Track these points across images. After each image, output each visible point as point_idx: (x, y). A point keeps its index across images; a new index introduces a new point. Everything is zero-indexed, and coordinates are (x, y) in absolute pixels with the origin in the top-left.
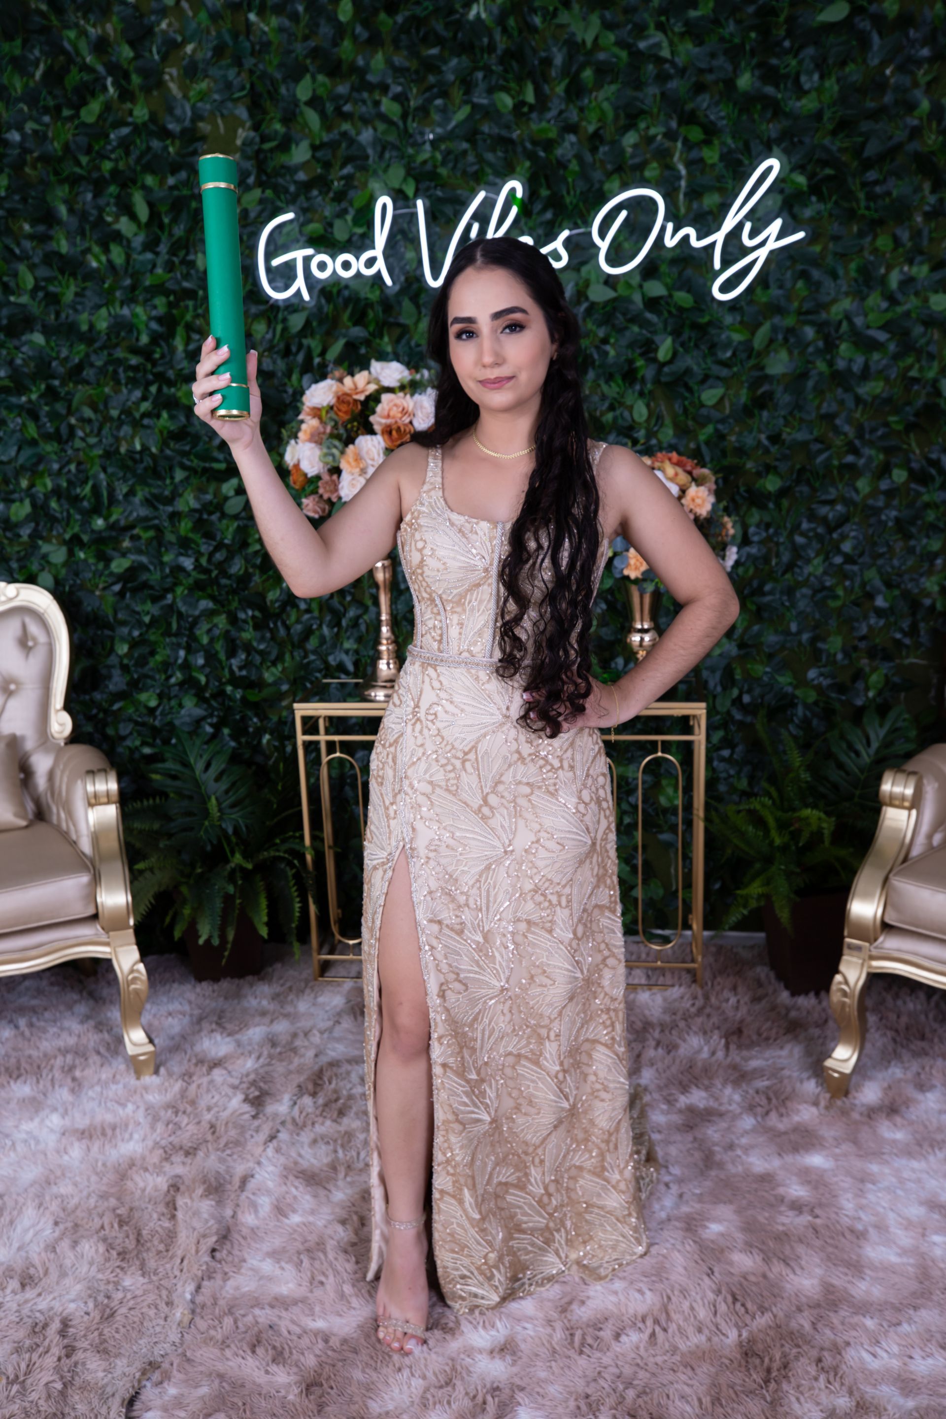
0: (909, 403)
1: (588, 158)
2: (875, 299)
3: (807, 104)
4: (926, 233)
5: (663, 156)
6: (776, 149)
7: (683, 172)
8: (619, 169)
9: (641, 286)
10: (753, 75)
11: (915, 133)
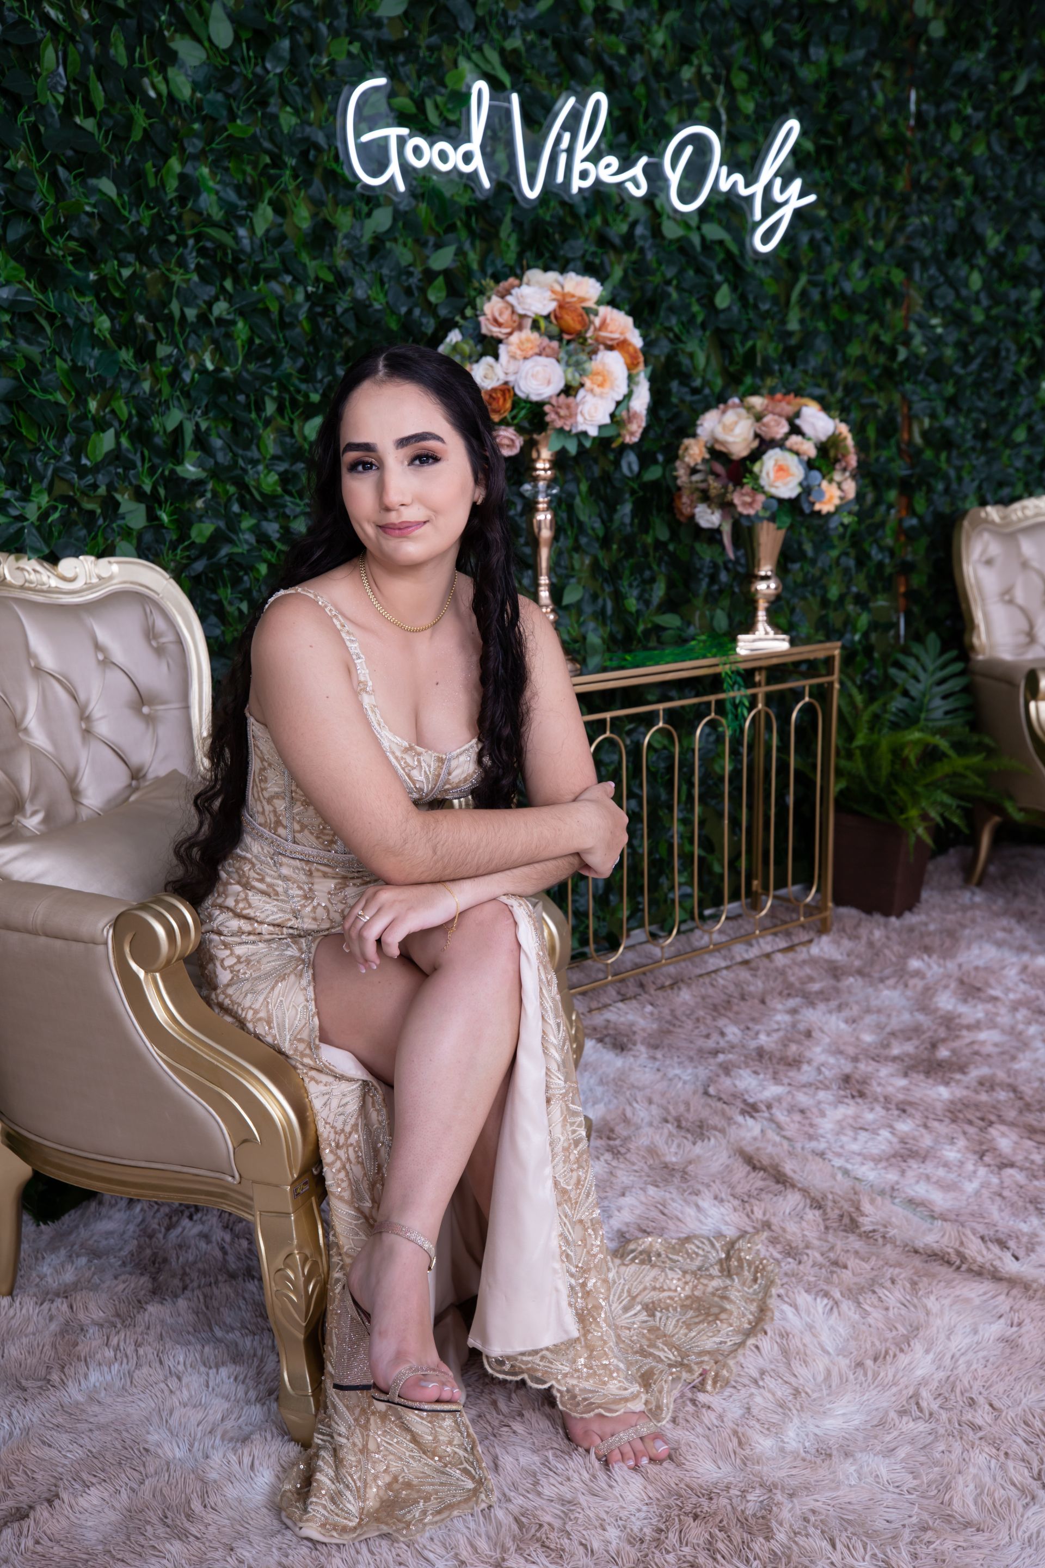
0: (876, 366)
1: (654, 85)
2: (855, 267)
3: (807, 74)
4: (883, 214)
5: (711, 96)
6: (792, 112)
7: (724, 117)
8: (680, 104)
9: (699, 228)
10: (775, 35)
11: (875, 120)
